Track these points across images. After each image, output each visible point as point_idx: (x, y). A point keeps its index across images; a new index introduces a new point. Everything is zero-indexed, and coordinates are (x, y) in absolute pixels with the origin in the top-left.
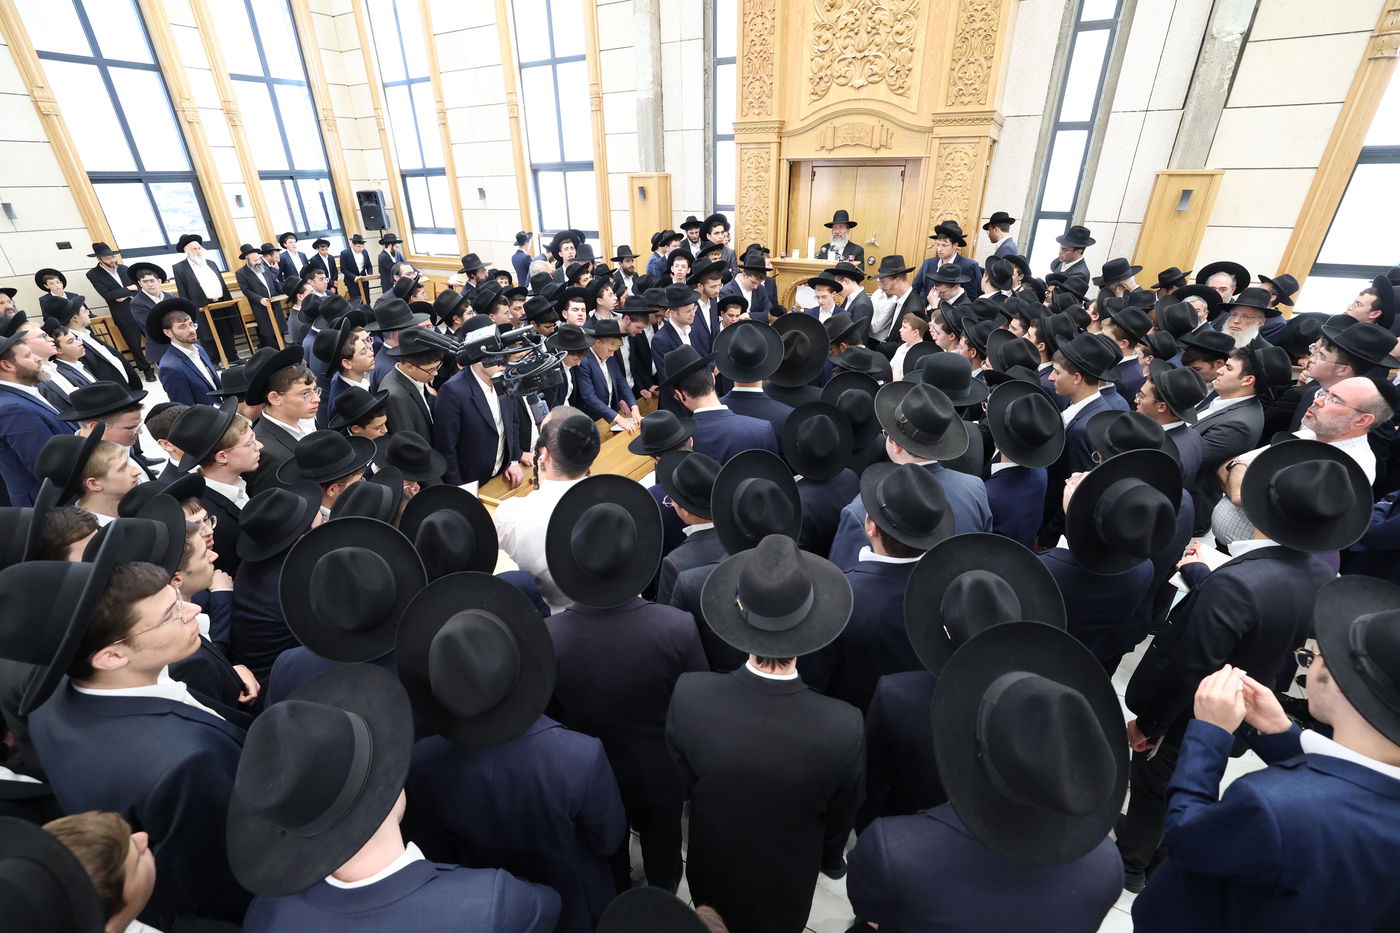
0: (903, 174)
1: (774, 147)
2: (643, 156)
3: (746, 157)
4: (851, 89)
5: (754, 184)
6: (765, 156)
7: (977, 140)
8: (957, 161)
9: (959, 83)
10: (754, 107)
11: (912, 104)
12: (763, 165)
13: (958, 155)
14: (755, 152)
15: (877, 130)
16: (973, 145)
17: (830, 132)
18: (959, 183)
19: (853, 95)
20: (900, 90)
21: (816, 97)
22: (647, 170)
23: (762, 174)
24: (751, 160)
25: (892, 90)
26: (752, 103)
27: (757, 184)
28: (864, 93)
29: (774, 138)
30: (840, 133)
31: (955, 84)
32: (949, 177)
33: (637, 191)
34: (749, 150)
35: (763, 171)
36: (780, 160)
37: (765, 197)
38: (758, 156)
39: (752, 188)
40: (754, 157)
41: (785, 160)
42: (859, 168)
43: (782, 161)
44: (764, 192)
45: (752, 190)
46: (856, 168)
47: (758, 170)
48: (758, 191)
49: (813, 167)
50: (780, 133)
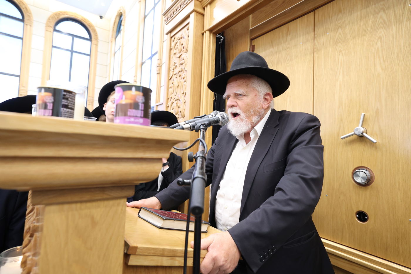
1: (192, 18)
3: (174, 44)
5: (178, 70)
12: (185, 45)
14: (180, 34)
23: (184, 56)
24: (177, 46)
27: (180, 68)
29: (192, 7)
34: (176, 36)
35: (184, 51)
36: (203, 34)
37: (185, 81)
38: (181, 38)
39: (176, 76)
40: (179, 40)
41: (207, 32)
42: (316, 11)
43: (205, 33)
44: (183, 76)
45: (176, 78)
46: (313, 12)
47: (181, 54)
48: (180, 76)
49: (252, 40)
50: (201, 2)
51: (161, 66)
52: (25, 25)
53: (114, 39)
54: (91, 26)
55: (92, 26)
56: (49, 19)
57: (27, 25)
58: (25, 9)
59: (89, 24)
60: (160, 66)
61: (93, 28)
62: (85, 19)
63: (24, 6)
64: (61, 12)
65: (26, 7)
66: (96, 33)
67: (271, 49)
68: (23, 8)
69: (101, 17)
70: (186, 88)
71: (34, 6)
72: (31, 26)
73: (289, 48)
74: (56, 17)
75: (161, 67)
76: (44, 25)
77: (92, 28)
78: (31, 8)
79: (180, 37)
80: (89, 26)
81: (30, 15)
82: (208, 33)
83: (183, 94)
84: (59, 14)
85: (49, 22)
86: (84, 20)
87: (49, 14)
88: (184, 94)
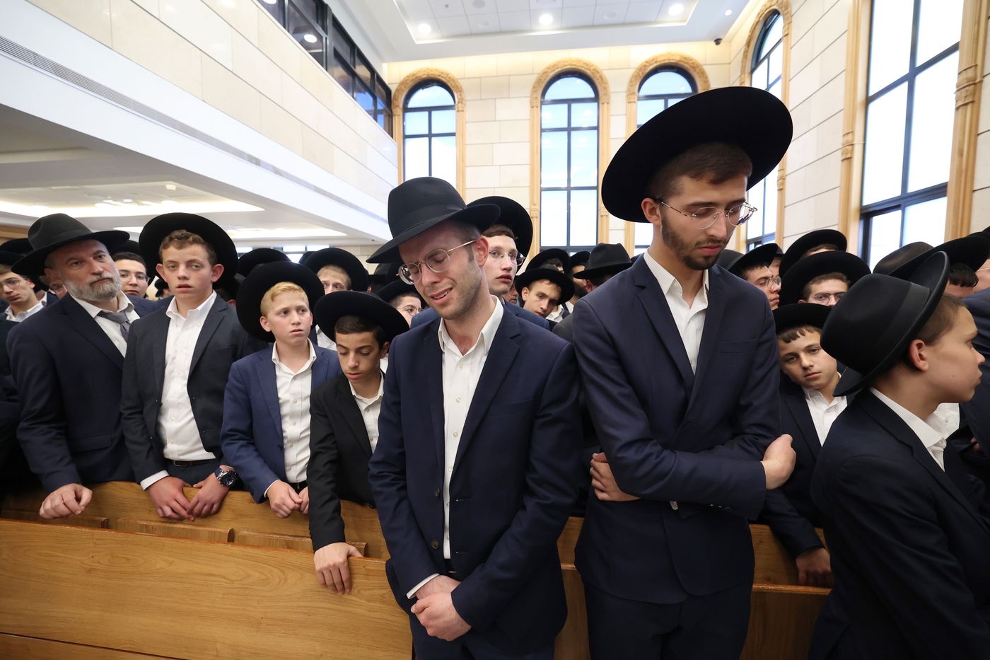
51: (981, 82)
52: (601, 105)
53: (747, 75)
54: (696, 66)
55: (698, 67)
56: (631, 81)
57: (603, 104)
58: (600, 80)
59: (693, 63)
60: (975, 84)
61: (700, 70)
62: (685, 58)
63: (598, 76)
64: (647, 62)
65: (601, 77)
66: (706, 78)
68: (598, 79)
69: (718, 41)
71: (610, 69)
72: (608, 103)
74: (641, 74)
75: (978, 85)
76: (625, 94)
77: (697, 70)
78: (607, 74)
80: (694, 68)
81: (606, 86)
84: (645, 66)
85: (632, 86)
86: (684, 60)
87: (631, 72)
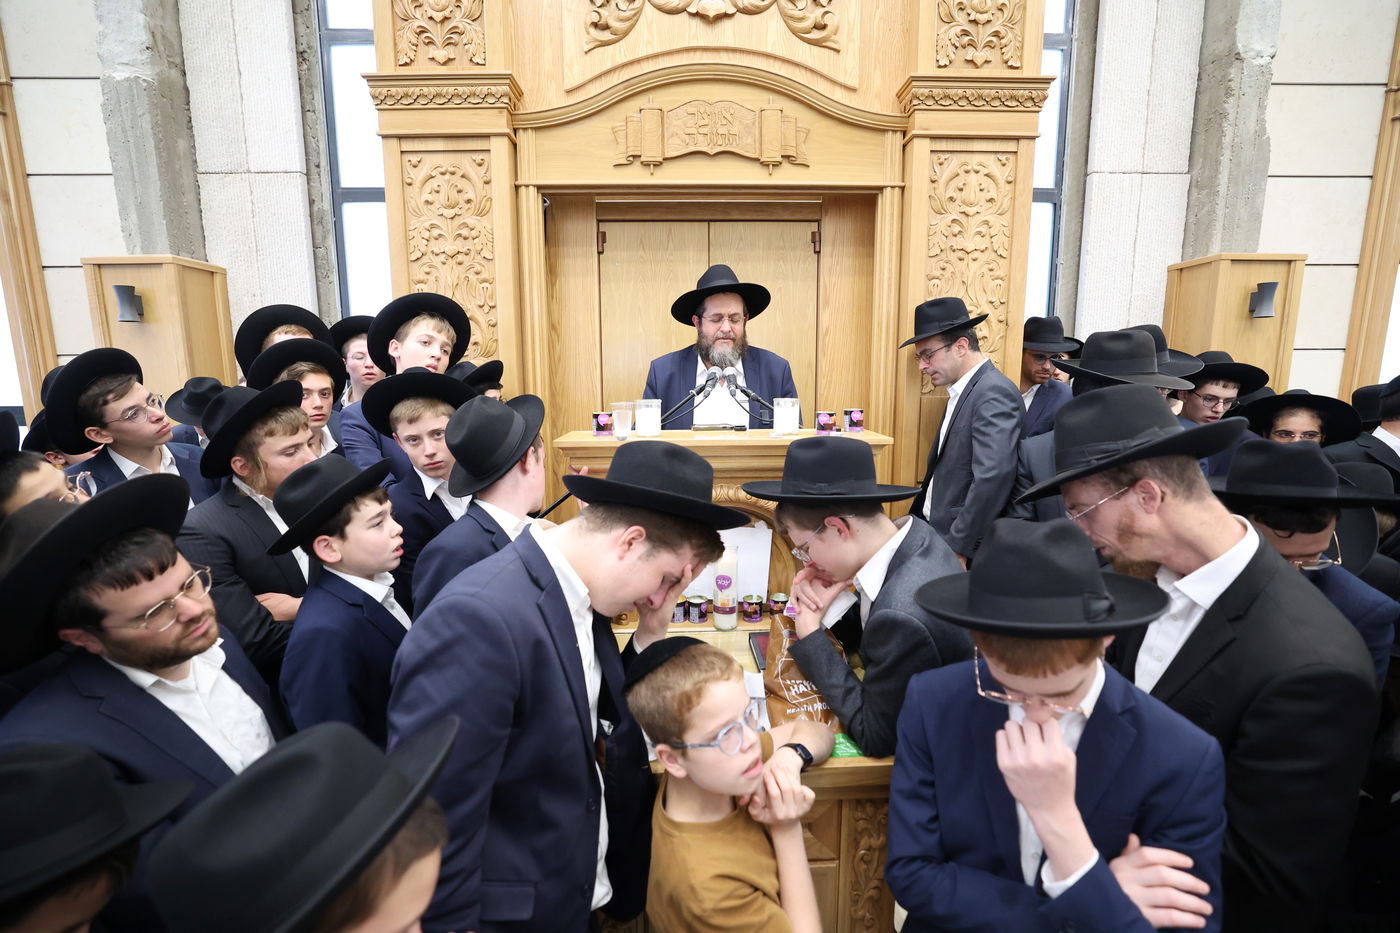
0: (816, 239)
1: (500, 147)
2: (134, 217)
3: (418, 175)
4: (696, 23)
5: (450, 247)
6: (475, 174)
7: (1011, 146)
8: (971, 194)
9: (960, 17)
10: (431, 43)
11: (846, 67)
12: (471, 195)
13: (973, 178)
14: (446, 160)
15: (772, 119)
16: (1003, 157)
17: (651, 121)
18: (982, 243)
19: (698, 33)
20: (818, 35)
21: (606, 36)
22: (145, 250)
23: (472, 221)
24: (433, 184)
25: (794, 32)
26: (423, 31)
27: (460, 245)
28: (726, 34)
29: (499, 123)
30: (677, 123)
31: (950, 20)
32: (956, 229)
33: (112, 298)
34: (425, 157)
35: (471, 211)
36: (517, 187)
37: (484, 281)
38: (453, 173)
39: (442, 258)
40: (443, 174)
41: (531, 188)
42: (712, 224)
43: (523, 190)
44: (478, 268)
45: (444, 263)
46: (706, 224)
47: (456, 210)
48: (460, 264)
49: (599, 221)
50: (512, 115)
67: (641, 252)
70: (492, 297)
73: (671, 261)
79: (451, 169)
82: (532, 191)
83: (481, 307)
88: (486, 308)
